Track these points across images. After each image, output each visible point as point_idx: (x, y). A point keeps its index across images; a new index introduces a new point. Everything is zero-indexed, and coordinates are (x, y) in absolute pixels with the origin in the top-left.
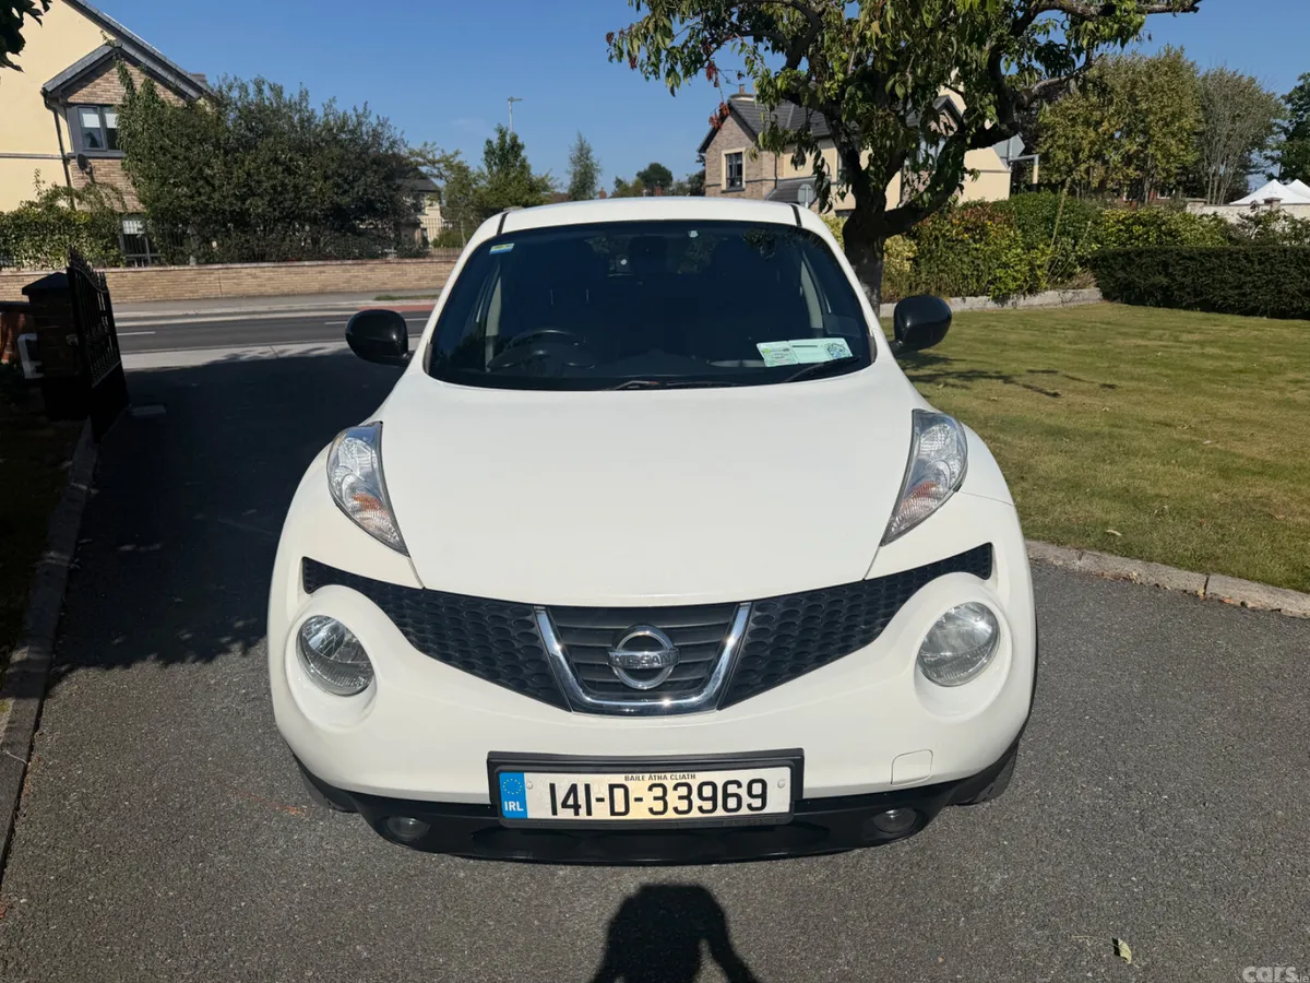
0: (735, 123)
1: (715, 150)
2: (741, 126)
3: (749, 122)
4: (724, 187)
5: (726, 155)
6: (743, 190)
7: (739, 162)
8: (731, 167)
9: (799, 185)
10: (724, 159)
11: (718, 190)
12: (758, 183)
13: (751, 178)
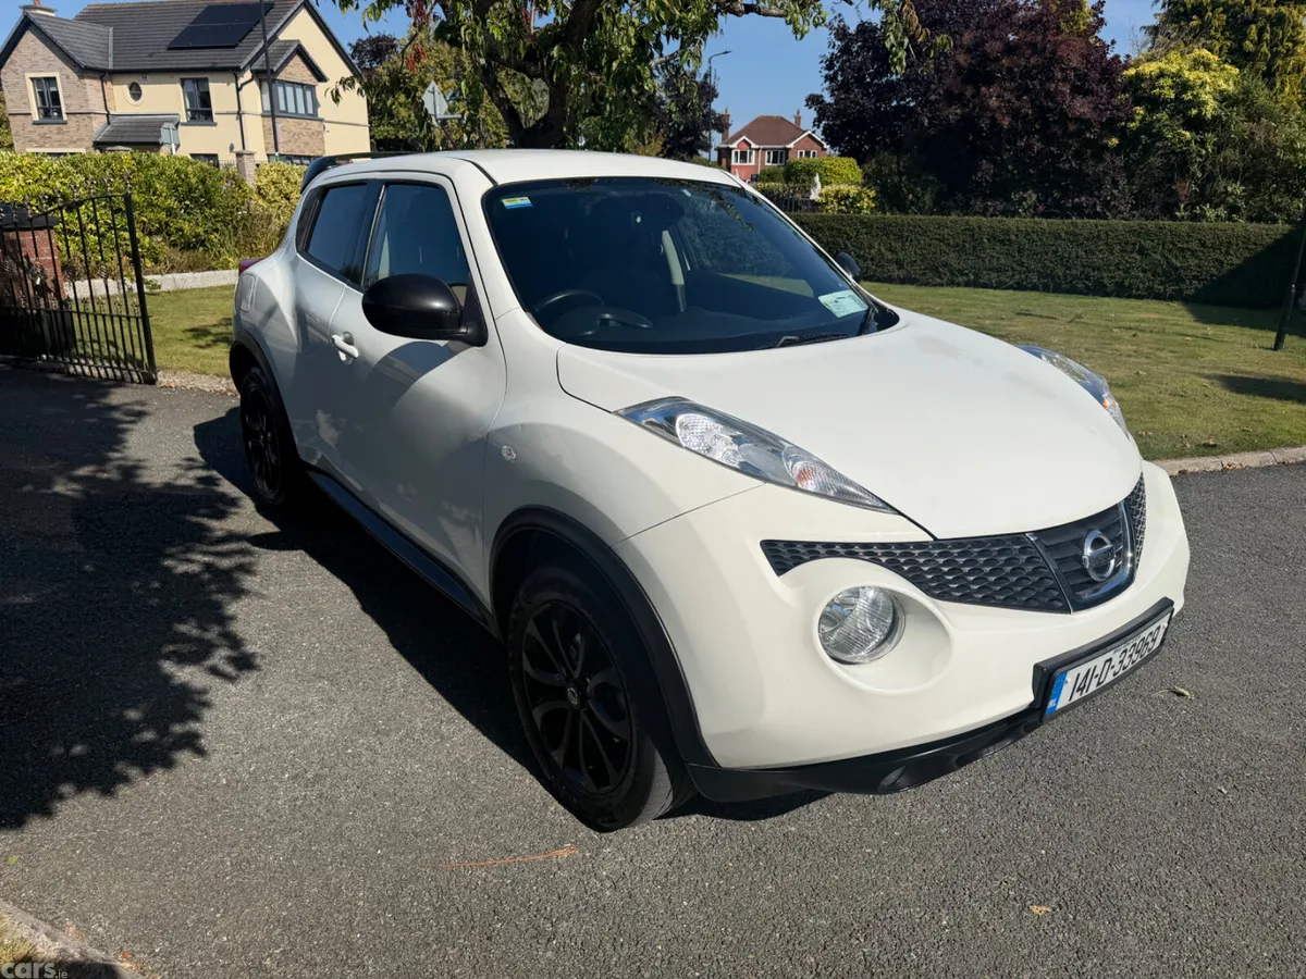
0: (38, 42)
1: (15, 71)
2: (48, 46)
3: (60, 43)
4: (36, 117)
5: (32, 79)
6: (65, 123)
7: (53, 89)
8: (41, 94)
9: (161, 123)
10: (30, 84)
11: (28, 120)
12: (85, 117)
13: (72, 110)
